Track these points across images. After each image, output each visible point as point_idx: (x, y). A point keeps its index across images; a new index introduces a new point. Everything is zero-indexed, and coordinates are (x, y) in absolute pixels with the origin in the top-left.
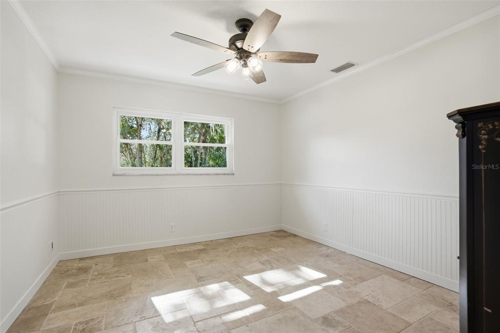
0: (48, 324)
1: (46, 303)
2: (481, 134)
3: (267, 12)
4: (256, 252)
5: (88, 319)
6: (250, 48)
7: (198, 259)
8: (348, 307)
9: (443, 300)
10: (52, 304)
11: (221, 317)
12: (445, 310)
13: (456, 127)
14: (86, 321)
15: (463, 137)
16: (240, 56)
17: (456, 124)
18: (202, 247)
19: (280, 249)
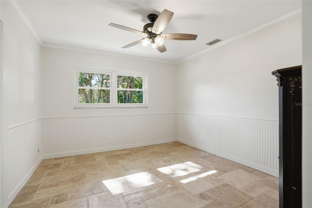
0: (37, 196)
1: (35, 185)
2: (291, 84)
3: (165, 11)
4: (161, 154)
5: (60, 194)
6: (156, 31)
7: (126, 159)
8: (216, 188)
9: (274, 184)
10: (39, 185)
11: (139, 193)
12: (275, 190)
13: (277, 80)
14: (59, 195)
15: (281, 86)
16: (150, 36)
17: (277, 78)
18: (128, 152)
19: (176, 153)
